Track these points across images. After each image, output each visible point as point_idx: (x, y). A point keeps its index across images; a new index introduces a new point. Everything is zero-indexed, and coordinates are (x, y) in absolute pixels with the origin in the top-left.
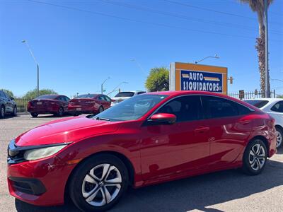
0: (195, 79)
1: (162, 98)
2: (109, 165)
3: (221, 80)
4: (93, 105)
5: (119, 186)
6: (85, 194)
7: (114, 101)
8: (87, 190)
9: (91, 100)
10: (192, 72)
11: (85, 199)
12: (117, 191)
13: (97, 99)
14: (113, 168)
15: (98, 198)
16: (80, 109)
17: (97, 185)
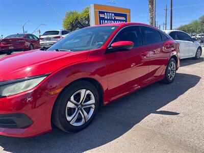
0: (109, 18)
1: (113, 28)
2: (85, 90)
3: (126, 19)
4: (23, 43)
5: (93, 106)
6: (69, 118)
7: (42, 39)
8: (70, 115)
9: (21, 39)
10: (107, 13)
11: (69, 122)
12: (92, 111)
13: (27, 39)
14: (88, 92)
15: (79, 119)
16: (12, 48)
17: (77, 109)
